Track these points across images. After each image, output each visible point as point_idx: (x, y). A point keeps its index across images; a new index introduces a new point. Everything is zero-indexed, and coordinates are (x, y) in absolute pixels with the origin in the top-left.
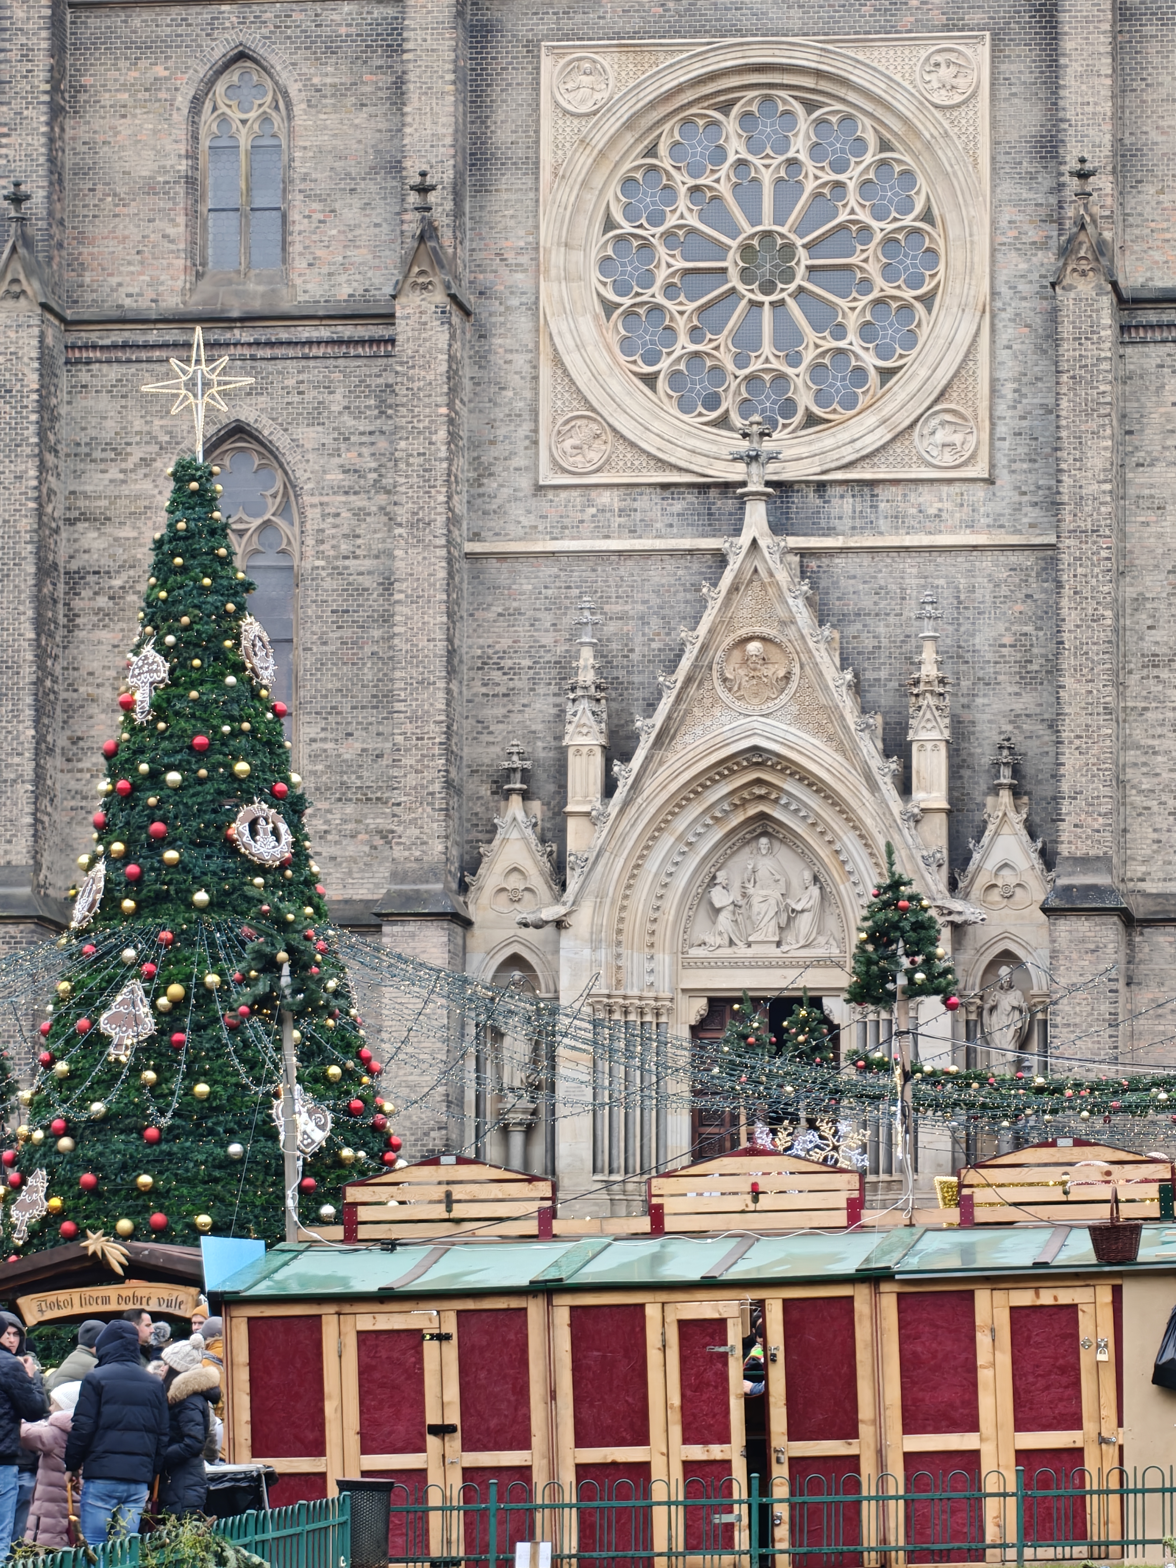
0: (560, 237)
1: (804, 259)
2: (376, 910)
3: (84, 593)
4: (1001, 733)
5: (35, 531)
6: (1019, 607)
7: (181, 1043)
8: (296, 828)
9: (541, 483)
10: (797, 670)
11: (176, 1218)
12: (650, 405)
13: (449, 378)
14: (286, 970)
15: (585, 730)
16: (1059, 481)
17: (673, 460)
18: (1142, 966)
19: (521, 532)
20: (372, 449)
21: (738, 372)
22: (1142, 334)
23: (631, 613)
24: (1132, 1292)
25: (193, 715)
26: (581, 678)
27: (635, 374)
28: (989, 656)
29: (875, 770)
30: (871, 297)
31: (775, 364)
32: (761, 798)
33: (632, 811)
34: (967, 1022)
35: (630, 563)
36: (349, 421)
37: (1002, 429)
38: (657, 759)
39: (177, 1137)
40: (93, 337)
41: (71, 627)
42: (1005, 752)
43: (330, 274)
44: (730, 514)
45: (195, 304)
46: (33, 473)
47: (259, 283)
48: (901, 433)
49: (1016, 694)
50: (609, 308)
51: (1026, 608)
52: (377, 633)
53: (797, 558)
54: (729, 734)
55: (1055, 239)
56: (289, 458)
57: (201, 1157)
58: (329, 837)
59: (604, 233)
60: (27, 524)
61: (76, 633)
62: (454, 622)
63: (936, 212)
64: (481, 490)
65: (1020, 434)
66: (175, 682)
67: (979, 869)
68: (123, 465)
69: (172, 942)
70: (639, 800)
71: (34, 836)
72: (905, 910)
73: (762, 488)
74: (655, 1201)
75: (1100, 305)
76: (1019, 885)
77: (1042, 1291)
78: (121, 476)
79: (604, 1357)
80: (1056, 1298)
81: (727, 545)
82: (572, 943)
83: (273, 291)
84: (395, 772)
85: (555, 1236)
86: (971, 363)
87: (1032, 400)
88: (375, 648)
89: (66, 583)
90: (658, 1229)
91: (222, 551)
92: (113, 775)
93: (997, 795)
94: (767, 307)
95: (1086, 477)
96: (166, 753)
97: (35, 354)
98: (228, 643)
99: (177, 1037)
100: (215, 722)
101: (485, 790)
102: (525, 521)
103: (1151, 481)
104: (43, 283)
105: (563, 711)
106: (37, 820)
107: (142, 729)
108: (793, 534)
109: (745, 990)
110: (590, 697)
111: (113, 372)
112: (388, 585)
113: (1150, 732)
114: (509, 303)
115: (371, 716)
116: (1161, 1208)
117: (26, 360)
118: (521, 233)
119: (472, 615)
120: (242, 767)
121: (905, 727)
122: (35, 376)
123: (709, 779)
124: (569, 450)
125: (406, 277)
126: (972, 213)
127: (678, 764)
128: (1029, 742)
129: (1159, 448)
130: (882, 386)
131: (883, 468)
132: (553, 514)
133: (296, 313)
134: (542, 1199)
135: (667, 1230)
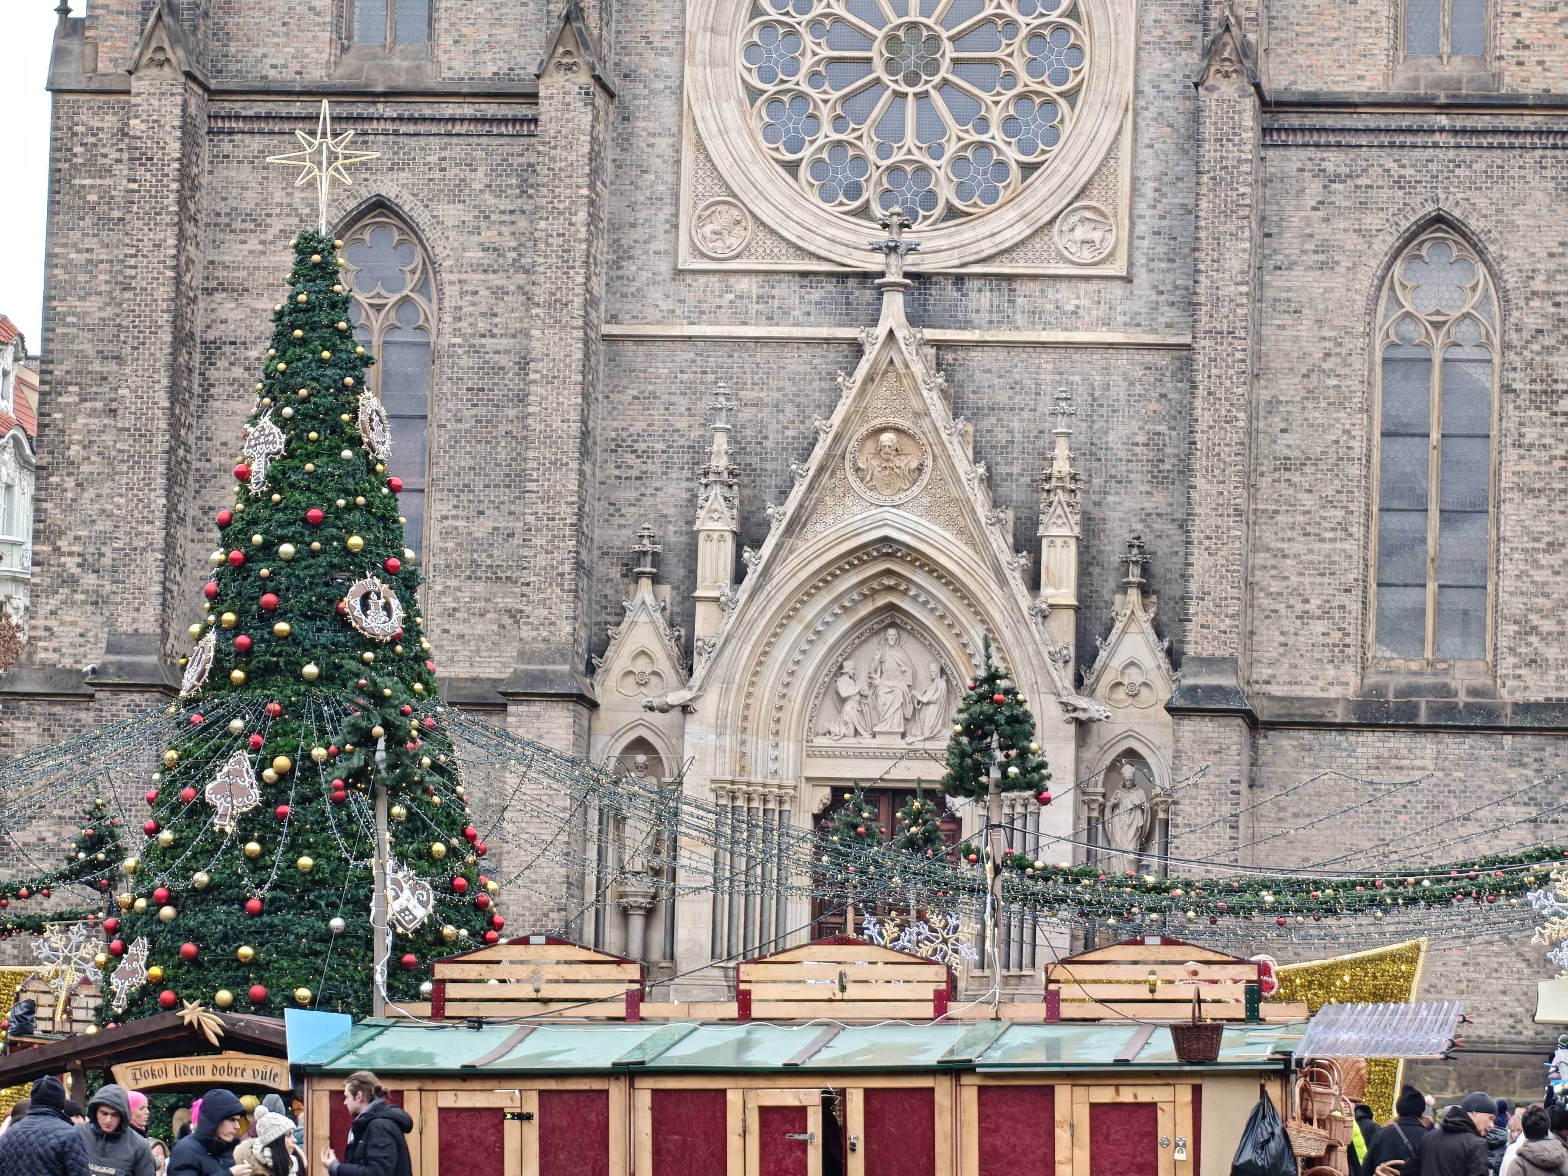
0: (706, 22)
1: (949, 51)
2: (502, 689)
3: (219, 364)
4: (1131, 531)
5: (173, 300)
6: (1154, 406)
7: (284, 815)
8: (408, 603)
9: (680, 267)
10: (929, 462)
11: (275, 990)
12: (791, 193)
13: (590, 160)
14: (381, 744)
15: (716, 516)
16: (1196, 282)
17: (812, 249)
18: (1264, 769)
19: (658, 315)
20: (513, 228)
21: (880, 163)
22: (1283, 137)
23: (766, 400)
24: (1211, 1092)
25: (308, 488)
26: (714, 463)
27: (777, 161)
28: (1122, 454)
29: (1004, 565)
30: (1015, 92)
31: (917, 156)
32: (890, 589)
33: (761, 598)
34: (1089, 819)
35: (766, 350)
36: (489, 199)
37: (1141, 228)
38: (787, 546)
39: (279, 909)
40: (237, 107)
41: (206, 396)
42: (1135, 551)
43: (476, 52)
44: (869, 304)
45: (339, 78)
46: (172, 241)
47: (406, 59)
48: (1041, 229)
49: (1148, 493)
50: (754, 94)
51: (1162, 407)
52: (511, 413)
53: (934, 350)
54: (860, 524)
55: (1200, 39)
56: (429, 235)
57: (302, 931)
58: (457, 615)
59: (751, 19)
60: (164, 292)
61: (211, 402)
62: (588, 404)
63: (1082, 8)
64: (620, 273)
65: (1159, 233)
66: (291, 454)
67: (1105, 666)
68: (263, 237)
69: (280, 714)
70: (769, 587)
71: (163, 604)
72: (1000, 703)
73: (900, 279)
74: (742, 987)
75: (1242, 107)
76: (1145, 684)
77: (1122, 1089)
78: (261, 247)
79: (685, 1141)
80: (1135, 1096)
81: (864, 335)
82: (697, 728)
83: (418, 67)
84: (526, 552)
85: (642, 1019)
86: (1112, 161)
87: (1174, 199)
88: (510, 428)
89: (203, 353)
90: (745, 1015)
91: (342, 325)
92: (226, 545)
93: (1126, 593)
94: (910, 98)
95: (1223, 279)
96: (280, 525)
97: (177, 123)
98: (345, 417)
99: (282, 809)
100: (329, 495)
101: (615, 573)
102: (663, 306)
103: (1289, 284)
104: (188, 52)
105: (696, 496)
106: (165, 588)
107: (257, 500)
108: (930, 327)
109: (855, 780)
110: (722, 483)
111: (255, 143)
112: (524, 364)
113: (1280, 535)
114: (653, 86)
115: (504, 495)
116: (1247, 1010)
117: (168, 128)
118: (668, 17)
119: (607, 397)
120: (356, 541)
121: (1036, 523)
122: (177, 145)
123: (839, 568)
124: (709, 235)
125: (551, 56)
126: (1118, 11)
127: (808, 553)
128: (1159, 542)
129: (1297, 252)
130: (1023, 181)
131: (1022, 263)
132: (691, 299)
133: (440, 89)
134: (631, 981)
135: (753, 1015)
